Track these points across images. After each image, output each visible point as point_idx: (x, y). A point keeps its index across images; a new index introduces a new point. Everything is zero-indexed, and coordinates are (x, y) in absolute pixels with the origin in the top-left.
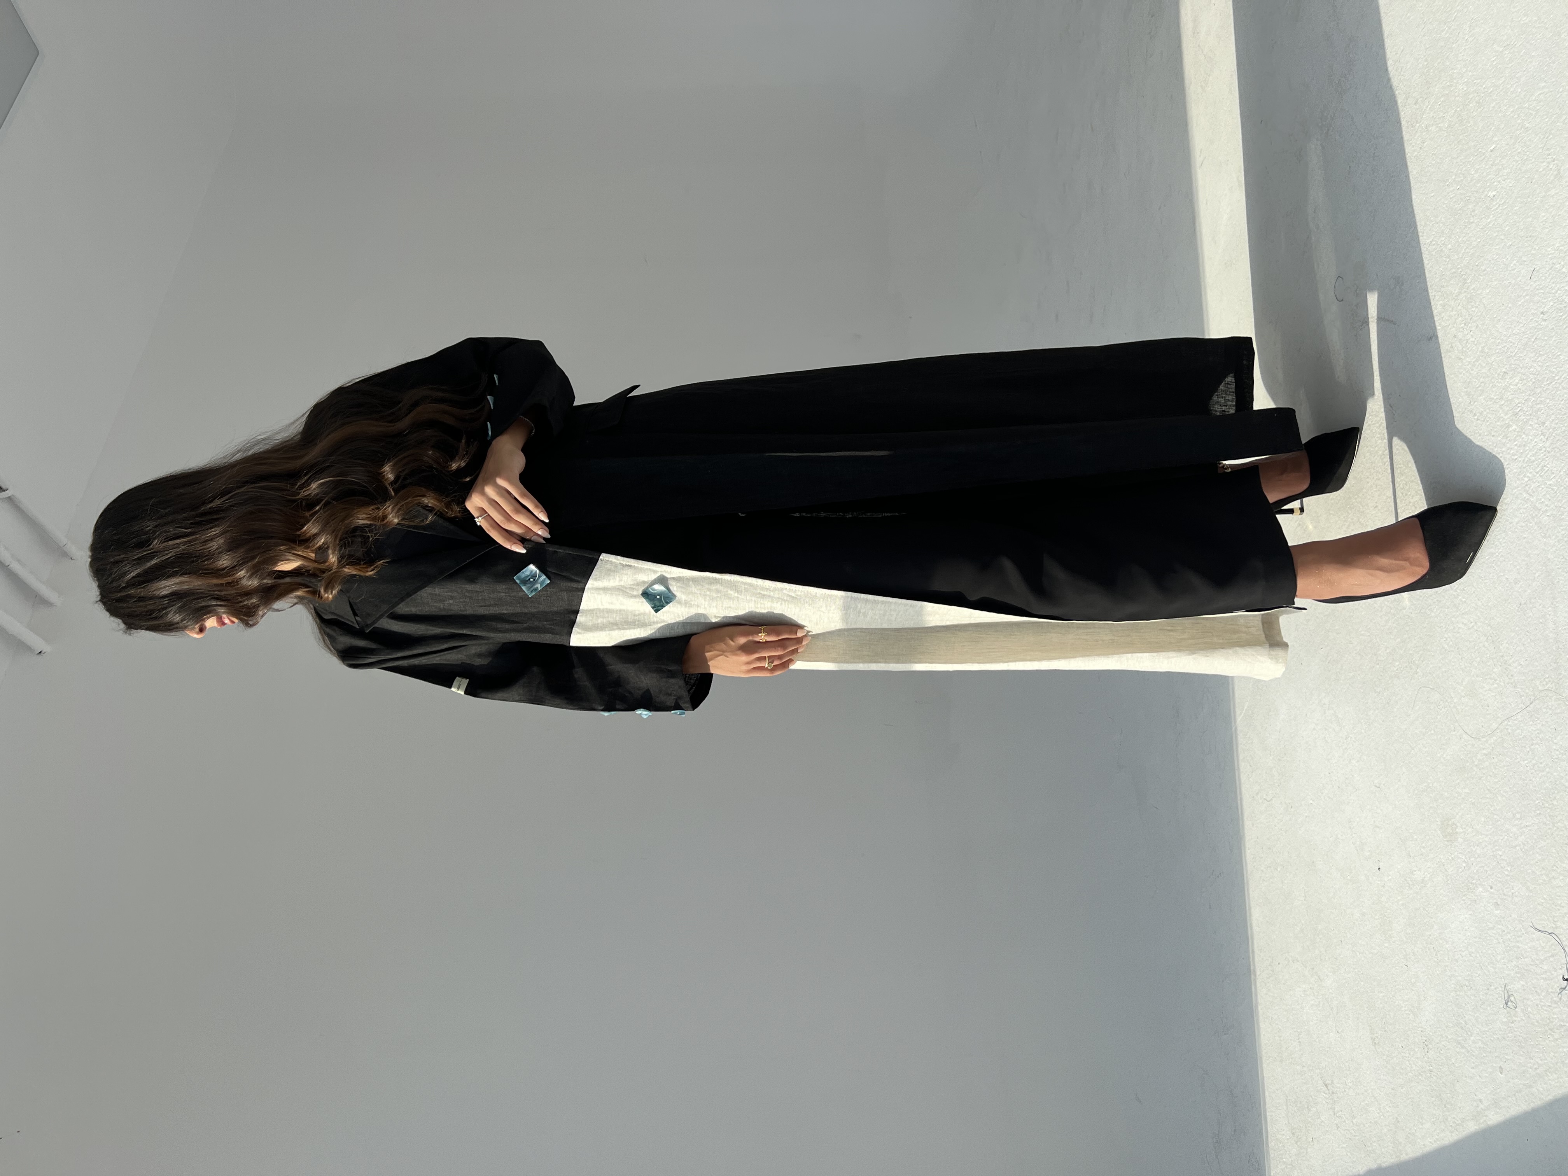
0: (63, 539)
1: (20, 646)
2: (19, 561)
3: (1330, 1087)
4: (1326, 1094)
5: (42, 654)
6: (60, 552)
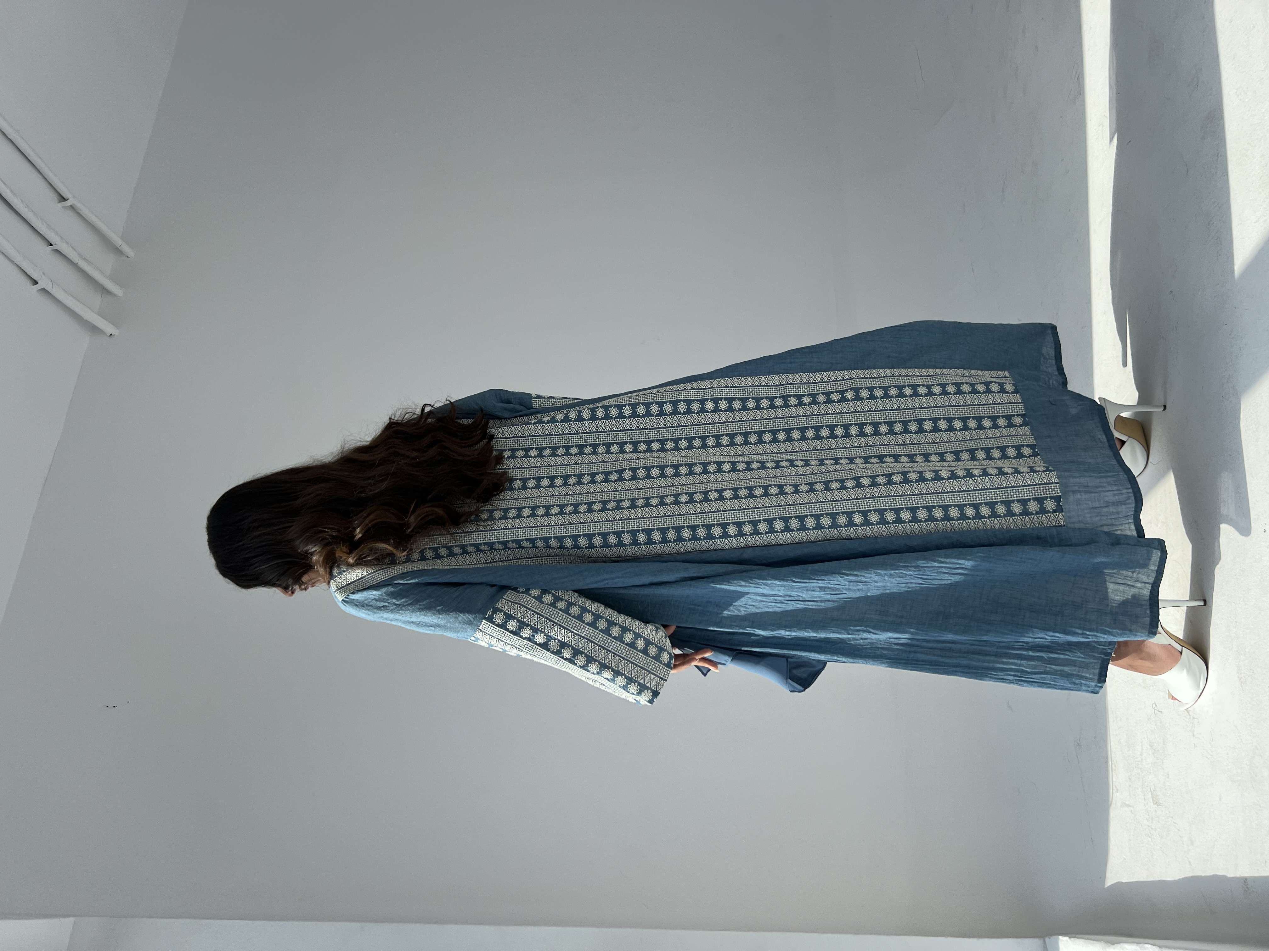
0: (116, 239)
1: (94, 329)
6: (118, 251)
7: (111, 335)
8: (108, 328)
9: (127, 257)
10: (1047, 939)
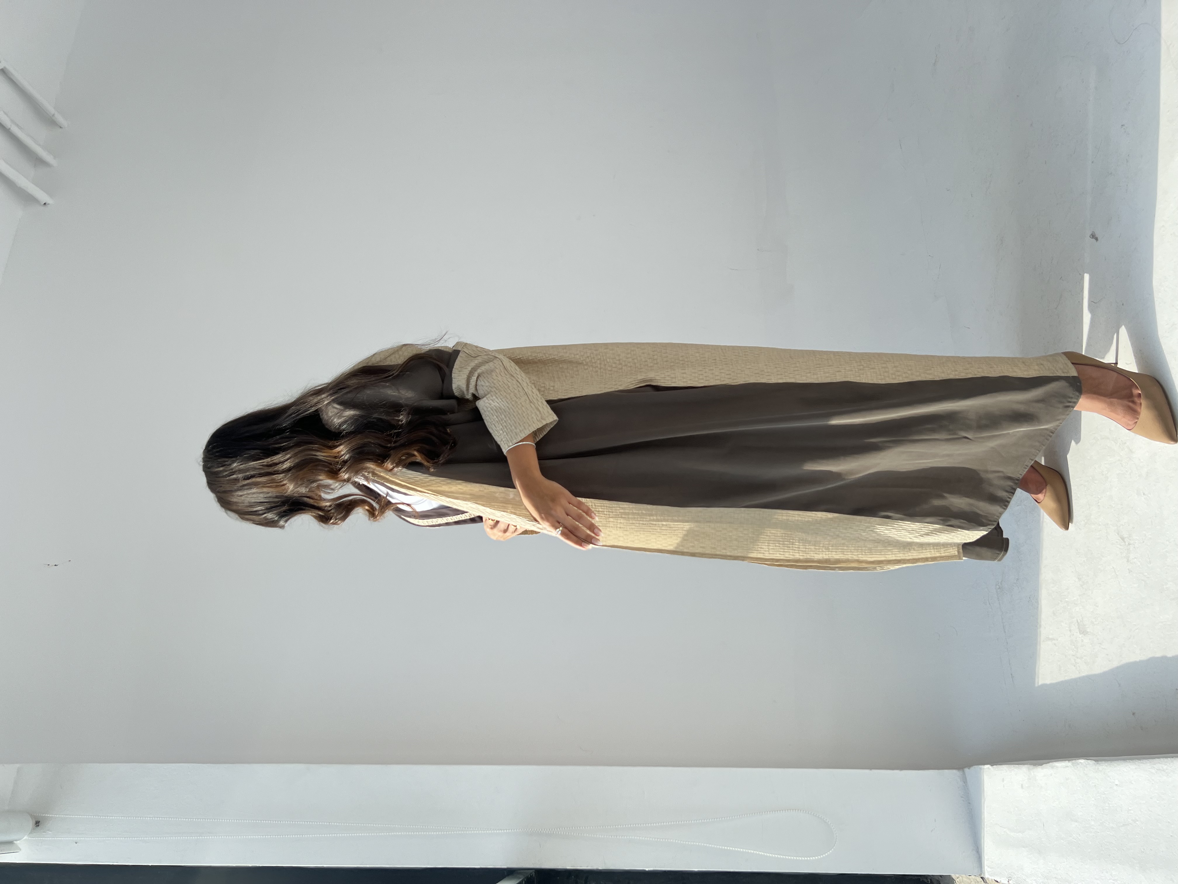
0: (50, 109)
1: (27, 198)
2: (17, 125)
3: (1126, 540)
4: (1120, 545)
5: (46, 205)
6: (50, 122)
7: (45, 204)
8: (42, 196)
9: (61, 127)
10: (966, 770)
